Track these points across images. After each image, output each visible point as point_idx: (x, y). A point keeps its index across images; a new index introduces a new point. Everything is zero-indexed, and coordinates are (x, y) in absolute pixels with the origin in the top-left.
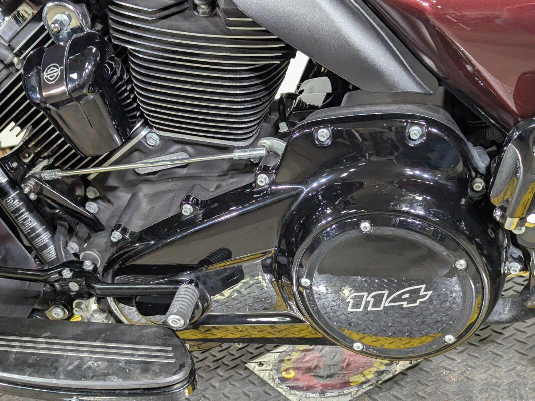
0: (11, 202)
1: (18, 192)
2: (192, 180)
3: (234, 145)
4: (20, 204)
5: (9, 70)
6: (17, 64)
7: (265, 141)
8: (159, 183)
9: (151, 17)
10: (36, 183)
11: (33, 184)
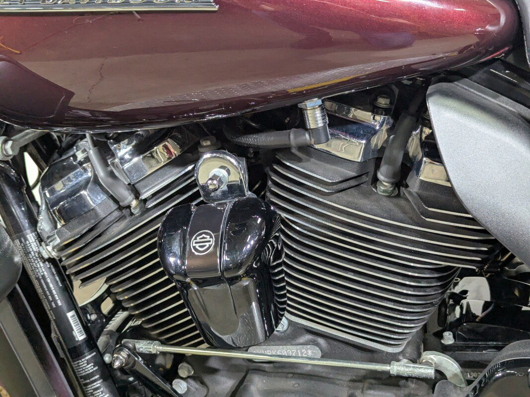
0: (84, 365)
1: (95, 353)
2: (319, 381)
3: (383, 350)
4: (94, 369)
5: (122, 213)
6: (135, 208)
7: (432, 357)
8: (275, 376)
9: (328, 190)
10: (129, 356)
11: (126, 356)
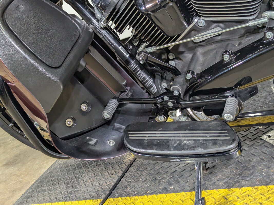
0: (132, 66)
1: (135, 60)
2: (225, 42)
3: (248, 19)
4: (137, 67)
7: (266, 13)
8: (206, 46)
10: (145, 55)
11: (143, 55)
